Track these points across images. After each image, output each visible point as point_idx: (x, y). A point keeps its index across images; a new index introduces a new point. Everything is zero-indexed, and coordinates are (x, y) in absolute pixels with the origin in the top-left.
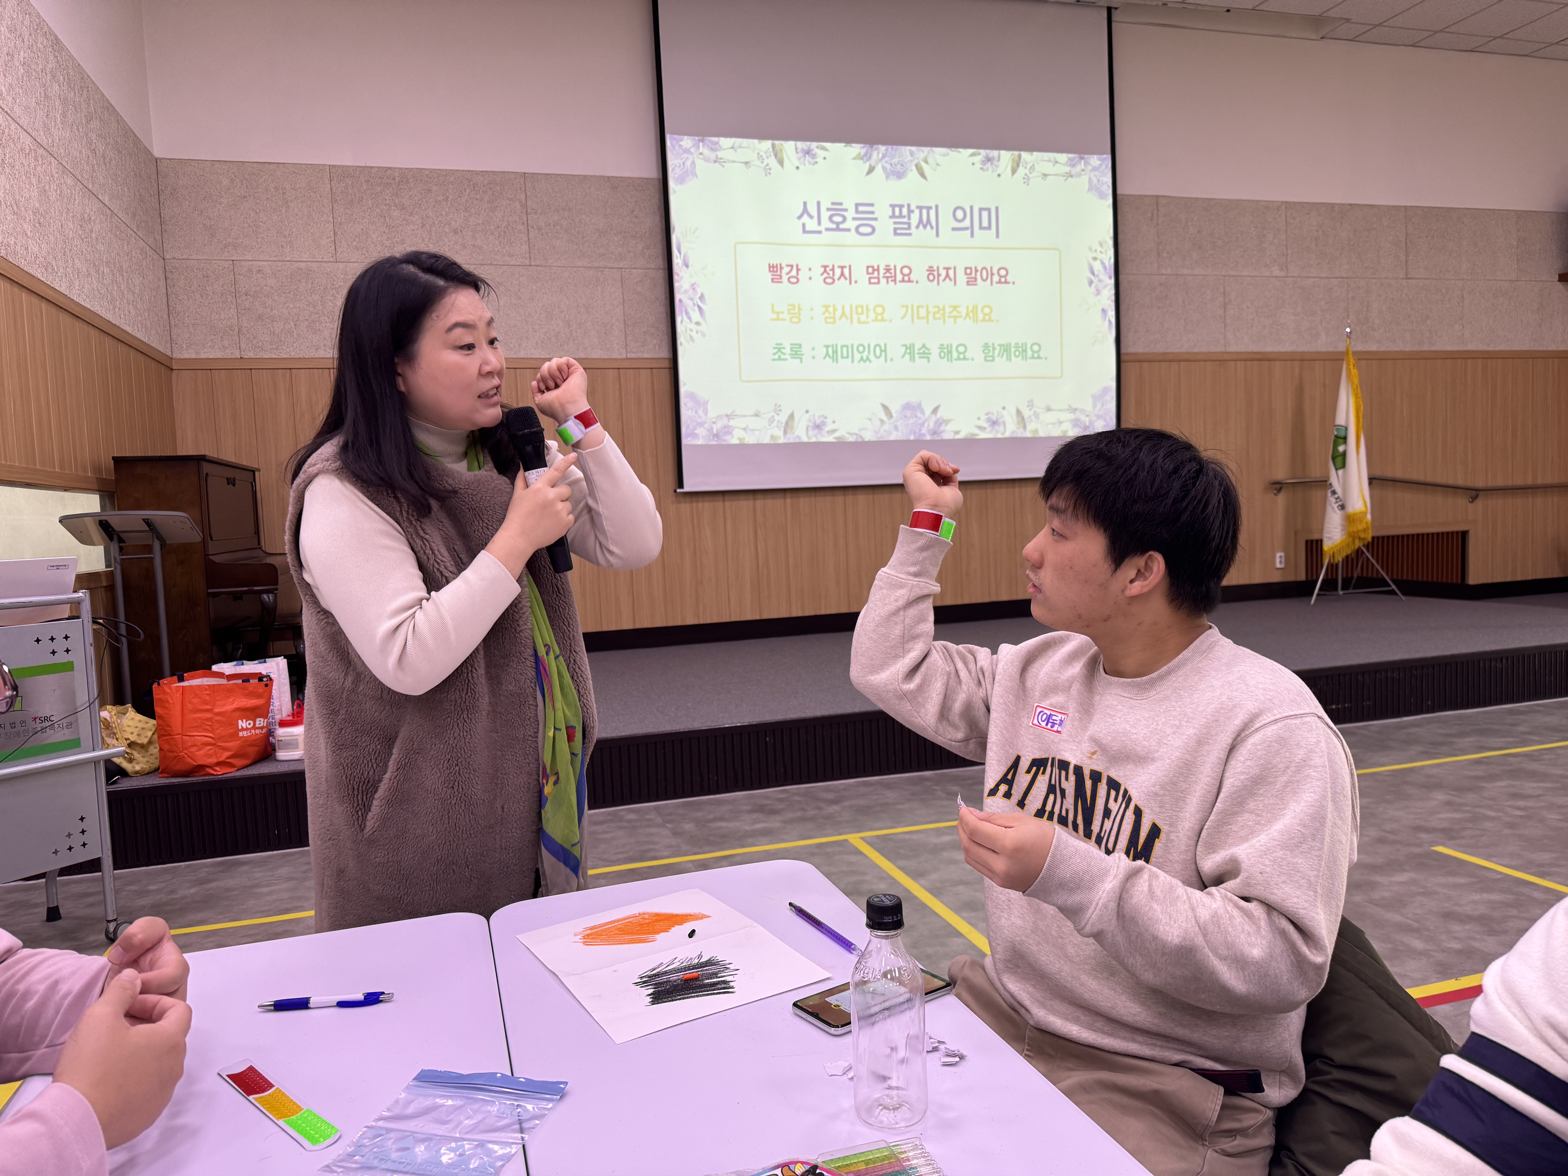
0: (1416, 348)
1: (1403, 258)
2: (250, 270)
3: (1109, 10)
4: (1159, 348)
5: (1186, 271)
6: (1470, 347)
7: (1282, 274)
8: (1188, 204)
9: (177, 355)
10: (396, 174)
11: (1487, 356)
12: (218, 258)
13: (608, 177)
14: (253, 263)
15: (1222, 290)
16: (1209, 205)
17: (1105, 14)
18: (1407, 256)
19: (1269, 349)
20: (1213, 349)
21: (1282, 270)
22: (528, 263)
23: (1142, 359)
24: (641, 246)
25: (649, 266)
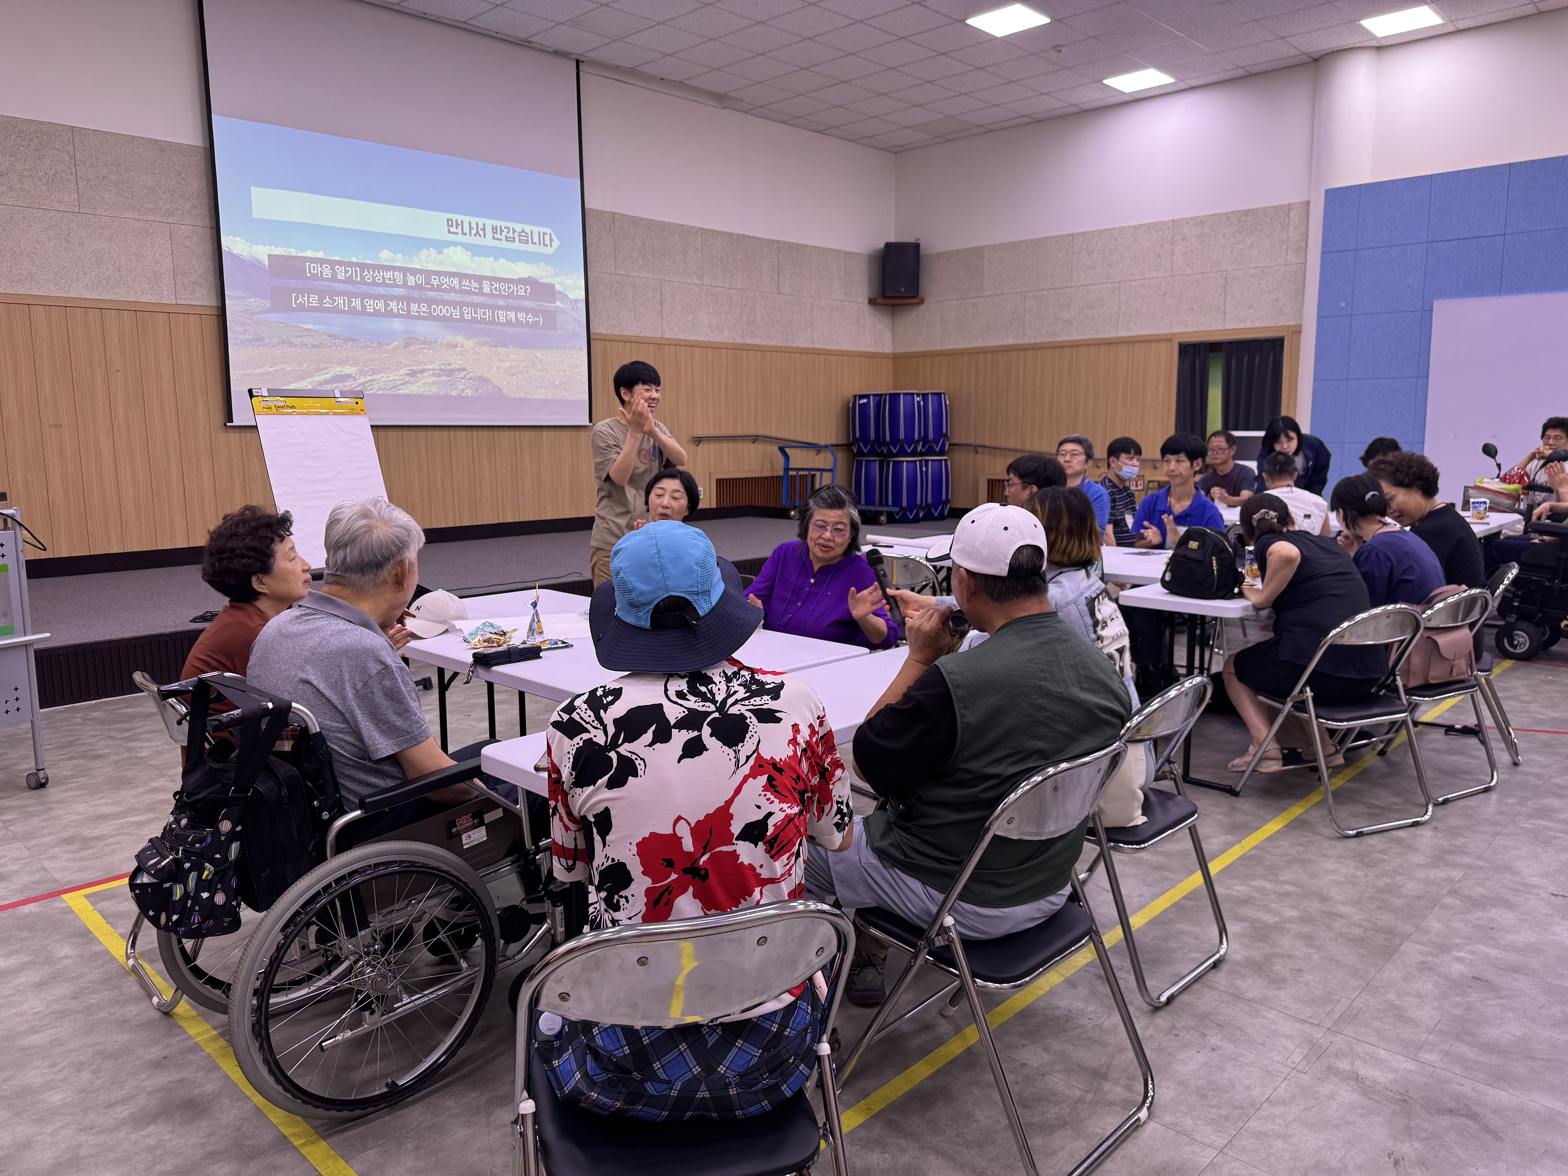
0: (784, 344)
1: (776, 278)
3: (578, 62)
4: (617, 331)
5: (634, 274)
6: (817, 346)
7: (701, 282)
8: (636, 221)
11: (827, 353)
15: (659, 291)
16: (649, 224)
17: (574, 65)
18: (778, 277)
19: (692, 338)
20: (654, 335)
21: (699, 279)
22: (77, 211)
23: (605, 339)
24: (188, 205)
25: (196, 224)
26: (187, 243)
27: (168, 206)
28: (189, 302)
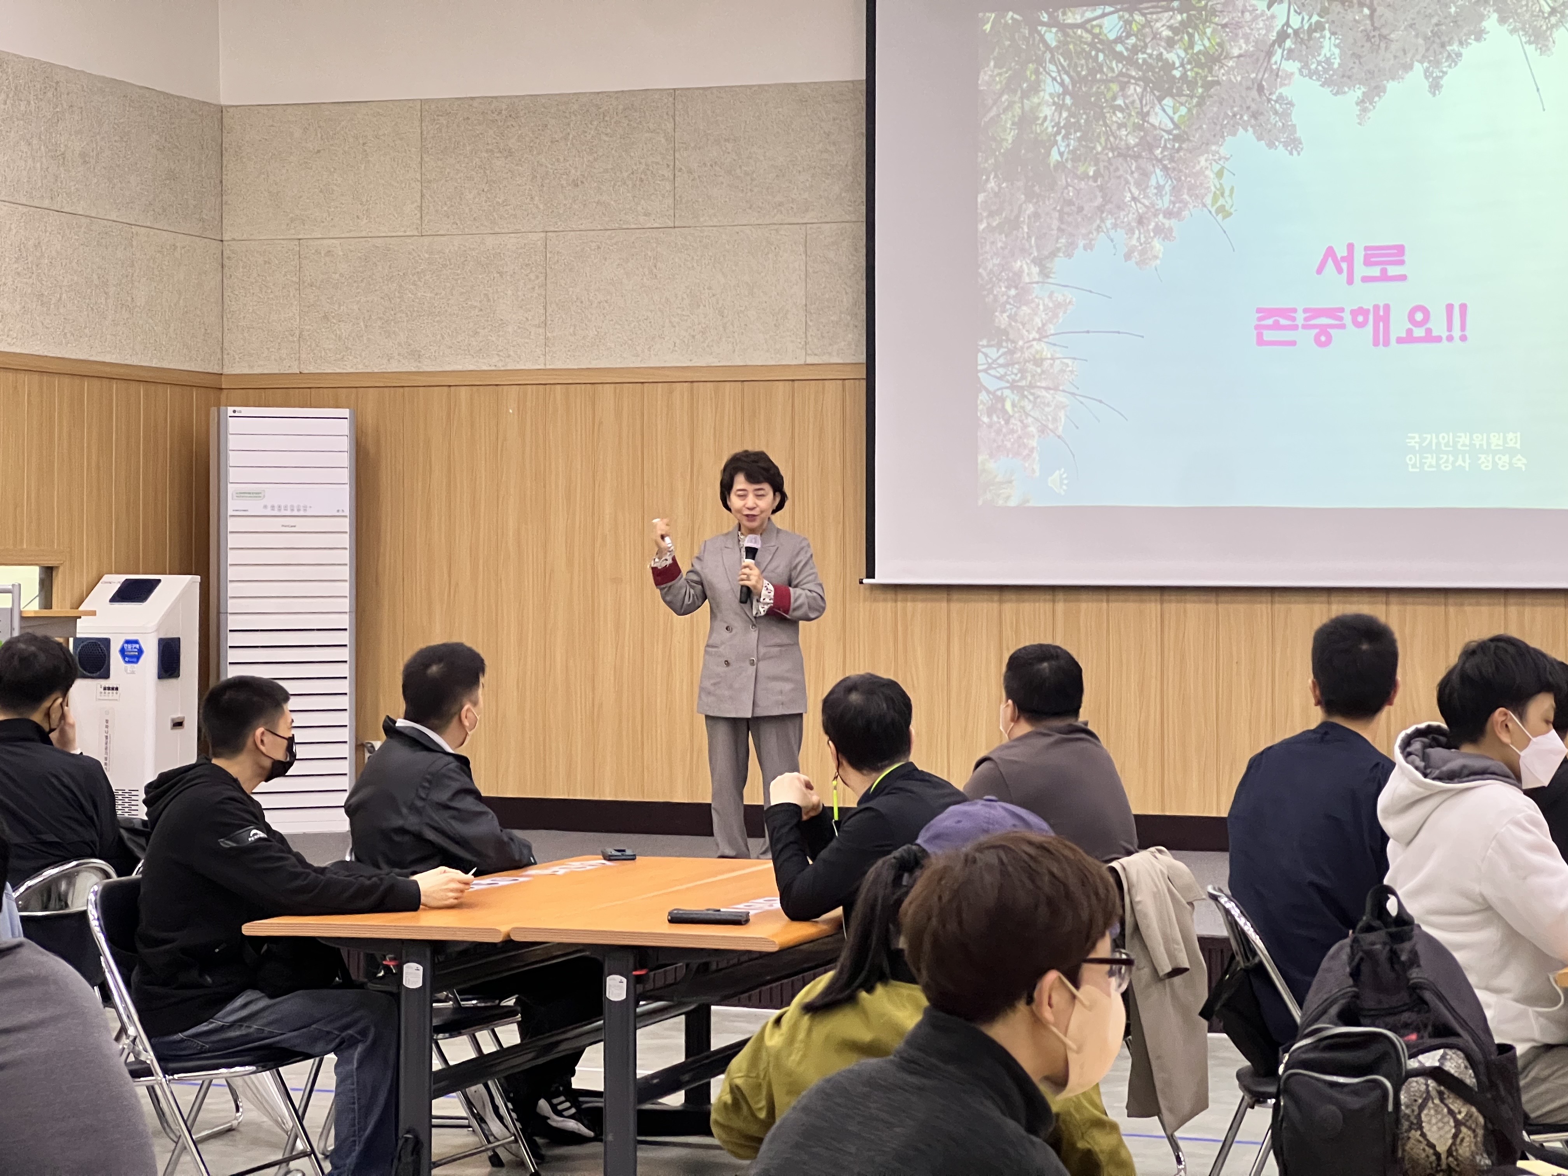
2: (318, 252)
9: (226, 371)
10: (504, 107)
12: (282, 237)
13: (795, 85)
14: (322, 241)
22: (672, 225)
24: (836, 189)
25: (848, 218)
26: (831, 255)
27: (806, 195)
28: (825, 359)
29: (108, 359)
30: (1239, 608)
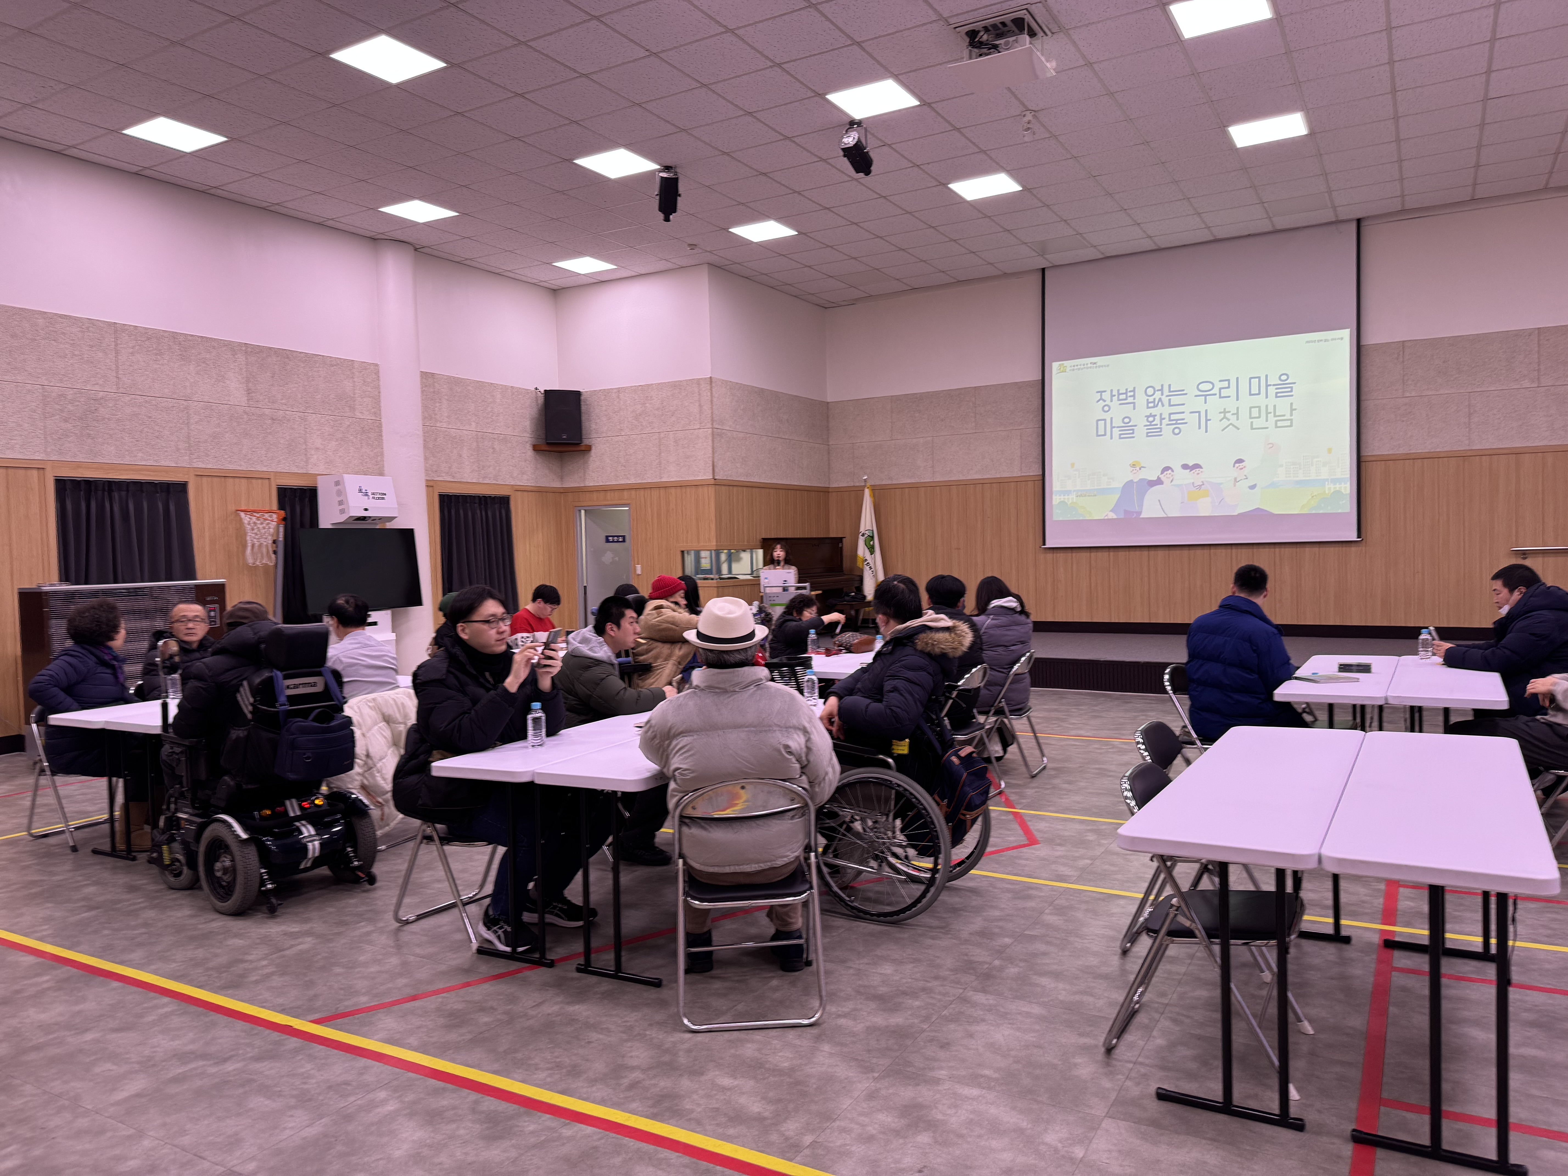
2: (859, 447)
3: (1359, 221)
5: (1430, 393)
7: (1534, 385)
8: (1434, 343)
9: (831, 486)
12: (847, 443)
13: (1018, 383)
14: (860, 443)
15: (1467, 403)
16: (1455, 341)
17: (1354, 226)
19: (1518, 445)
20: (1456, 448)
21: (1533, 382)
23: (1383, 459)
27: (1021, 419)
28: (1026, 474)
29: (796, 484)
30: (1177, 552)
